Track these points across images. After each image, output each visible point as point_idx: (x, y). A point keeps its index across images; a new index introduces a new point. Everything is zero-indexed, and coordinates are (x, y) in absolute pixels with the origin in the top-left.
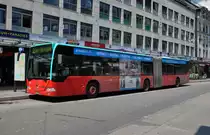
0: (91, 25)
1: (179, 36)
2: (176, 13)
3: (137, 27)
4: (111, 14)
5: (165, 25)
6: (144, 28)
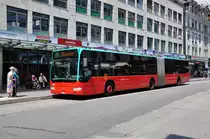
0: (67, 20)
1: (166, 32)
2: (163, 8)
3: (119, 22)
4: (89, 8)
5: (150, 20)
6: (127, 23)
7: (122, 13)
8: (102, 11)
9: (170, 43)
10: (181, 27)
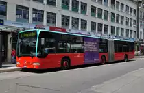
0: (55, 14)
1: (124, 22)
2: (122, 5)
3: (92, 15)
4: (70, 5)
5: (113, 14)
6: (97, 16)
7: (93, 9)
8: (80, 8)
9: (127, 30)
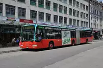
1: (80, 16)
2: (78, 3)
3: (54, 10)
6: (58, 11)
8: (45, 4)
9: (82, 22)
10: (87, 13)
